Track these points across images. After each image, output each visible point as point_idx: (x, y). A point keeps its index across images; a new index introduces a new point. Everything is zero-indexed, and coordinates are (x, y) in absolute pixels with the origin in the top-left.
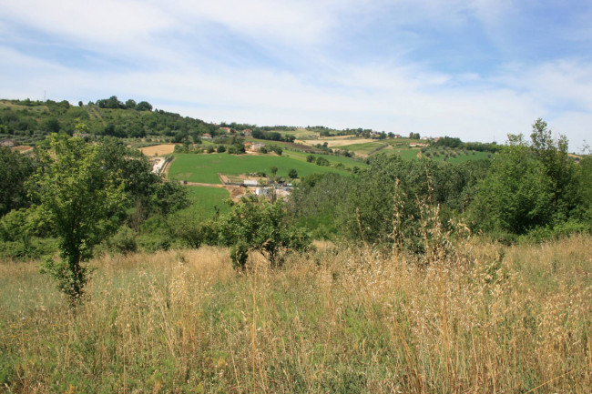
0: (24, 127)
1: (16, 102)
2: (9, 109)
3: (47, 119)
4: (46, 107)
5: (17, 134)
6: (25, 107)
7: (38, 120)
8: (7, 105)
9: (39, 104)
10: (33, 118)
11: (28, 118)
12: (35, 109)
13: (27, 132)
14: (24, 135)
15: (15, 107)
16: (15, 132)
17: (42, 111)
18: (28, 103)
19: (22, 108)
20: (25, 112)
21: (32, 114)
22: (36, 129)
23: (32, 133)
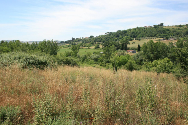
0: (178, 34)
1: (176, 26)
2: (174, 28)
3: (185, 31)
4: (186, 27)
5: (175, 36)
6: (179, 27)
7: (183, 31)
8: (173, 27)
9: (184, 26)
10: (181, 31)
11: (179, 31)
12: (182, 28)
13: (179, 35)
14: (178, 36)
15: (176, 28)
16: (175, 35)
17: (184, 28)
18: (180, 26)
19: (178, 28)
20: (179, 29)
21: (181, 29)
22: (181, 34)
23: (180, 35)
